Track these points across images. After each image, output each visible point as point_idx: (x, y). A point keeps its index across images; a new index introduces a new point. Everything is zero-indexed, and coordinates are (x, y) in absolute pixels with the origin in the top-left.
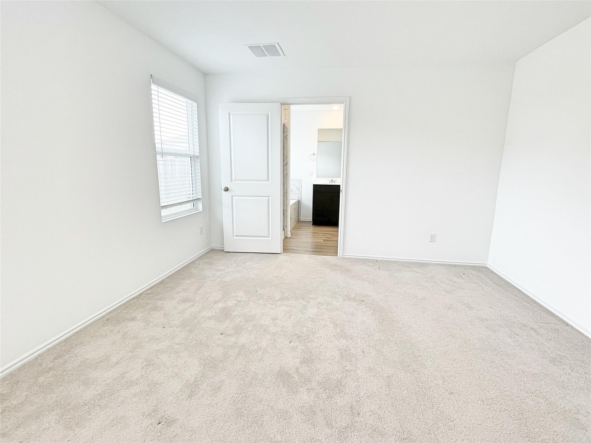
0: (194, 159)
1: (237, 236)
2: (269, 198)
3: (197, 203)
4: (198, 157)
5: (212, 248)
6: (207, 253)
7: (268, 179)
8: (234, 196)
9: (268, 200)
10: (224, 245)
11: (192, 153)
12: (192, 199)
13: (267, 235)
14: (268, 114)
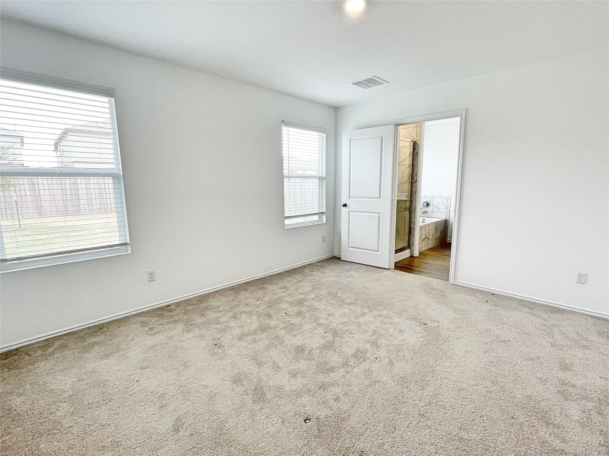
0: (322, 180)
1: (351, 247)
2: (380, 215)
3: (322, 216)
4: (324, 178)
5: (335, 255)
6: (327, 259)
7: (380, 197)
8: (351, 211)
9: (379, 216)
10: (341, 254)
11: (320, 175)
12: (318, 212)
13: (376, 249)
14: (383, 136)
